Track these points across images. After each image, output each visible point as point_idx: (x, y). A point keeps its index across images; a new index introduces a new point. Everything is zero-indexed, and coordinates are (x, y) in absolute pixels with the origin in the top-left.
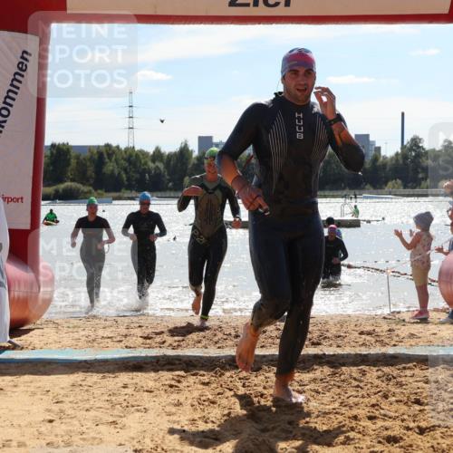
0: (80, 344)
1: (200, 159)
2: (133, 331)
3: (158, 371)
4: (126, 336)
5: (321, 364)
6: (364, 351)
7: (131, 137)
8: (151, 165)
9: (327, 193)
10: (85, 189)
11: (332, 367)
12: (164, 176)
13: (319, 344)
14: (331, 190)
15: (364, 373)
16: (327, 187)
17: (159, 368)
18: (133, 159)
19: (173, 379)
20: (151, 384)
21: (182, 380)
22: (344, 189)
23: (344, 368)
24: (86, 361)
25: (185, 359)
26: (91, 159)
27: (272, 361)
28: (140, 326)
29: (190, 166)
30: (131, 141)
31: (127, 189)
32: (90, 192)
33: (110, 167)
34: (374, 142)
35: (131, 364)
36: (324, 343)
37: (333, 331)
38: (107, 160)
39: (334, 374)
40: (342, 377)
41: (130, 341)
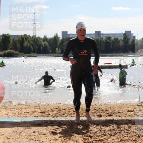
0: (16, 115)
1: (63, 41)
2: (37, 110)
3: (47, 126)
4: (34, 112)
5: (112, 124)
6: (130, 118)
7: (35, 32)
8: (43, 43)
9: (114, 54)
10: (17, 52)
11: (117, 125)
12: (48, 47)
13: (111, 115)
14: (115, 53)
15: (130, 127)
16: (114, 52)
17: (48, 125)
18: (35, 40)
19: (53, 129)
20: (45, 131)
21: (57, 130)
22: (121, 53)
23: (122, 125)
24: (18, 122)
25: (58, 121)
26: (19, 41)
27: (93, 122)
28: (39, 108)
29: (58, 43)
30: (35, 33)
31: (33, 53)
32: (18, 54)
33: (26, 44)
34: (133, 34)
35: (36, 123)
36: (114, 115)
37: (117, 110)
38: (25, 41)
39: (118, 128)
40: (121, 129)
41: (36, 114)
